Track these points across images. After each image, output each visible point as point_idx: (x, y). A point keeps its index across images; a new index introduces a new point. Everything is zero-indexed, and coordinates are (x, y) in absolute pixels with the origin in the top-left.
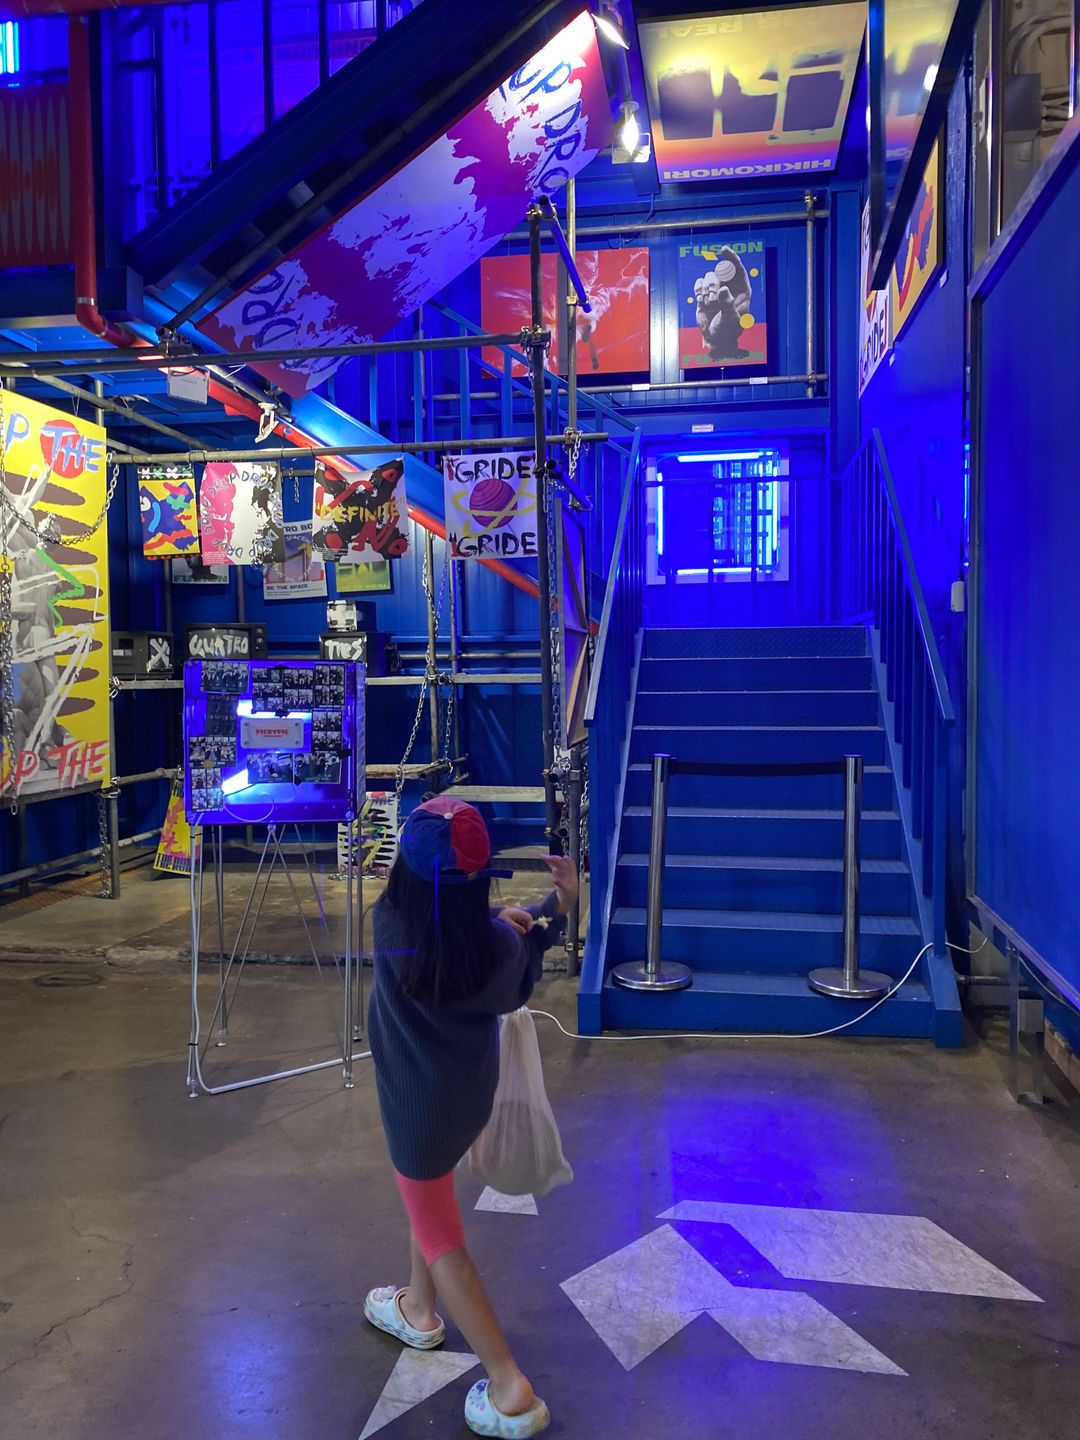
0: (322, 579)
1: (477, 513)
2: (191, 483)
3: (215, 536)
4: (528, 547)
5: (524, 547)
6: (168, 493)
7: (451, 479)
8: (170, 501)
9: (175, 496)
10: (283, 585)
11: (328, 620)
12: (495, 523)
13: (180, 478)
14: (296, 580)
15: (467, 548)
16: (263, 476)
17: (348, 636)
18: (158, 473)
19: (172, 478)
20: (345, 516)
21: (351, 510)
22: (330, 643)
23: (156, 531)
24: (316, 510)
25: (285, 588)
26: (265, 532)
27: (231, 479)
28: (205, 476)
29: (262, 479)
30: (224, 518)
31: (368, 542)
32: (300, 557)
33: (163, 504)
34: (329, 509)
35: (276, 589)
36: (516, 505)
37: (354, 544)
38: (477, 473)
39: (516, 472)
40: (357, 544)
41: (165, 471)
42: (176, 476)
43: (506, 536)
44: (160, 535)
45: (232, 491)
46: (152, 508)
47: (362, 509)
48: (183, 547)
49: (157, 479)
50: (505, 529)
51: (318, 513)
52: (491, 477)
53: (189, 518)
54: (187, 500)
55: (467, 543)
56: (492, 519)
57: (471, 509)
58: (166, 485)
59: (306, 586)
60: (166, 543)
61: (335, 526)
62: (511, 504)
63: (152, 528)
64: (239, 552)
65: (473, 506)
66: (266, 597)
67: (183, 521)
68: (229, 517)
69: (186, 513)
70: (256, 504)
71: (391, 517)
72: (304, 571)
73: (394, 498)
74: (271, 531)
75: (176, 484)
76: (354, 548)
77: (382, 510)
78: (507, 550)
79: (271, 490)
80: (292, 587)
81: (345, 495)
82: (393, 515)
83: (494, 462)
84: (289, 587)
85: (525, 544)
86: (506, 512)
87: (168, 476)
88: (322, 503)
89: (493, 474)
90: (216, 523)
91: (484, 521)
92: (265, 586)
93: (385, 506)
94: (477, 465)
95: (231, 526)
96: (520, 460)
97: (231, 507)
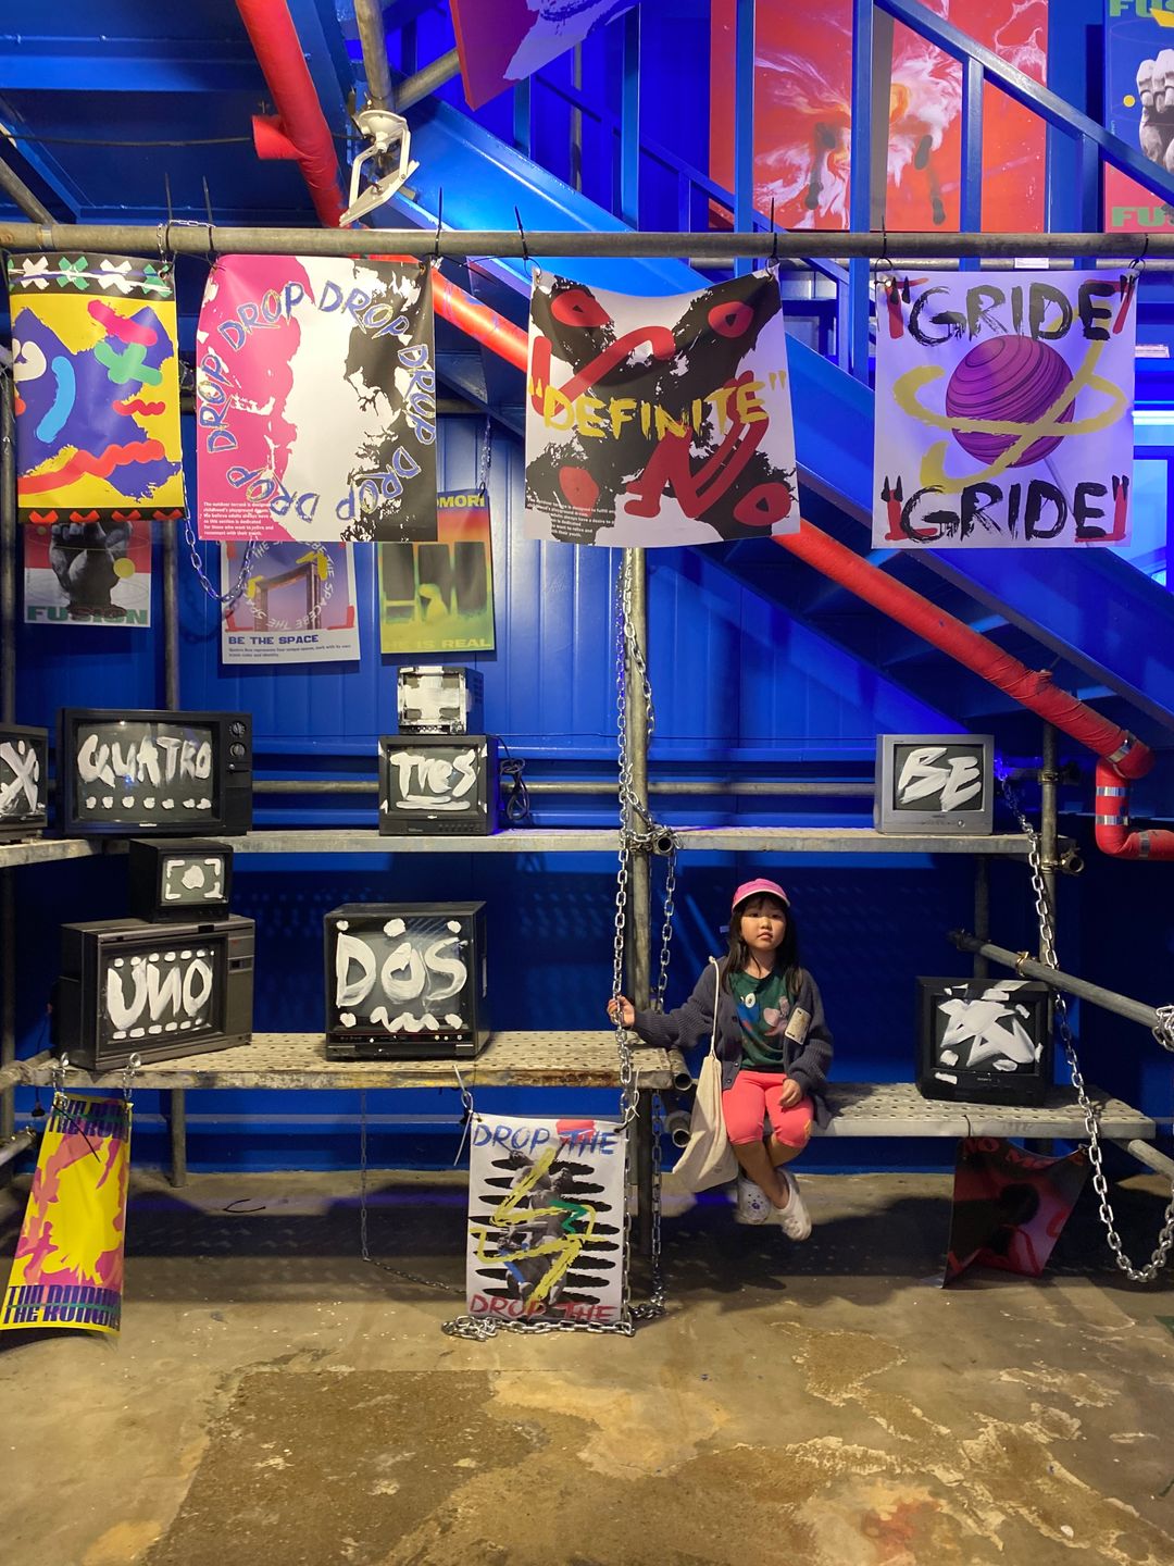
0: (350, 625)
1: (967, 425)
2: (166, 313)
3: (234, 458)
4: (1089, 522)
5: (1079, 521)
6: (98, 332)
7: (896, 333)
8: (105, 355)
9: (119, 348)
10: (263, 635)
11: (400, 709)
12: (1014, 453)
13: (137, 293)
14: (293, 627)
15: (929, 518)
16: (379, 299)
17: (444, 743)
18: (71, 273)
19: (113, 290)
20: (603, 423)
21: (619, 408)
22: (403, 760)
23: (62, 439)
24: (535, 398)
25: (268, 641)
26: (385, 455)
27: (289, 303)
28: (211, 292)
29: (378, 309)
30: (267, 410)
31: (670, 493)
32: (304, 579)
33: (82, 362)
34: (563, 400)
35: (248, 643)
36: (1072, 407)
37: (629, 497)
38: (972, 319)
39: (1076, 319)
40: (639, 497)
41: (93, 267)
42: (126, 287)
43: (1040, 490)
44: (69, 452)
45: (291, 336)
46: (49, 373)
47: (646, 407)
48: (138, 490)
49: (71, 288)
50: (1037, 472)
51: (539, 405)
52: (1012, 332)
53: (157, 408)
54: (153, 361)
55: (930, 504)
56: (1008, 441)
57: (951, 413)
58: (94, 309)
59: (314, 639)
60: (87, 477)
61: (579, 448)
62: (1059, 406)
63: (47, 431)
64: (307, 506)
65: (954, 408)
66: (227, 660)
67: (137, 416)
68: (279, 407)
69: (146, 395)
70: (358, 377)
71: (738, 427)
72: (310, 609)
73: (748, 377)
74: (401, 450)
75: (127, 308)
76: (631, 508)
77: (706, 410)
78: (1037, 526)
79: (405, 339)
80: (283, 640)
81: (599, 366)
82: (747, 420)
83: (1017, 292)
84: (276, 641)
85: (1082, 512)
86: (1045, 426)
87: (104, 282)
88: (546, 382)
89: (1017, 322)
90: (241, 422)
91: (983, 448)
92: (225, 636)
93: (718, 399)
94: (973, 296)
95: (288, 433)
96: (1088, 290)
97: (285, 382)
